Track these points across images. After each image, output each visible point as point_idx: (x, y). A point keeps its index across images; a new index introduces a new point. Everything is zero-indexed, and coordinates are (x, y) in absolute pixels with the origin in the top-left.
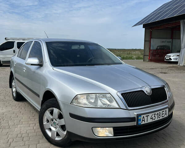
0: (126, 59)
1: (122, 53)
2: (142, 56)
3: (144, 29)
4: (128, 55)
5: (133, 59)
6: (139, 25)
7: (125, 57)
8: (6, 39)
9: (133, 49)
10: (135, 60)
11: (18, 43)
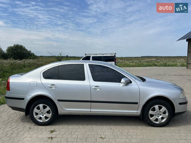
0: (171, 66)
1: (167, 60)
2: (185, 64)
3: (188, 42)
4: (173, 63)
5: (178, 66)
6: (182, 39)
7: (170, 64)
8: (85, 54)
9: (178, 57)
10: (180, 67)
11: (93, 57)
